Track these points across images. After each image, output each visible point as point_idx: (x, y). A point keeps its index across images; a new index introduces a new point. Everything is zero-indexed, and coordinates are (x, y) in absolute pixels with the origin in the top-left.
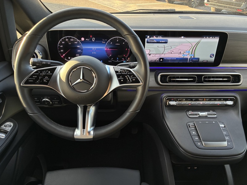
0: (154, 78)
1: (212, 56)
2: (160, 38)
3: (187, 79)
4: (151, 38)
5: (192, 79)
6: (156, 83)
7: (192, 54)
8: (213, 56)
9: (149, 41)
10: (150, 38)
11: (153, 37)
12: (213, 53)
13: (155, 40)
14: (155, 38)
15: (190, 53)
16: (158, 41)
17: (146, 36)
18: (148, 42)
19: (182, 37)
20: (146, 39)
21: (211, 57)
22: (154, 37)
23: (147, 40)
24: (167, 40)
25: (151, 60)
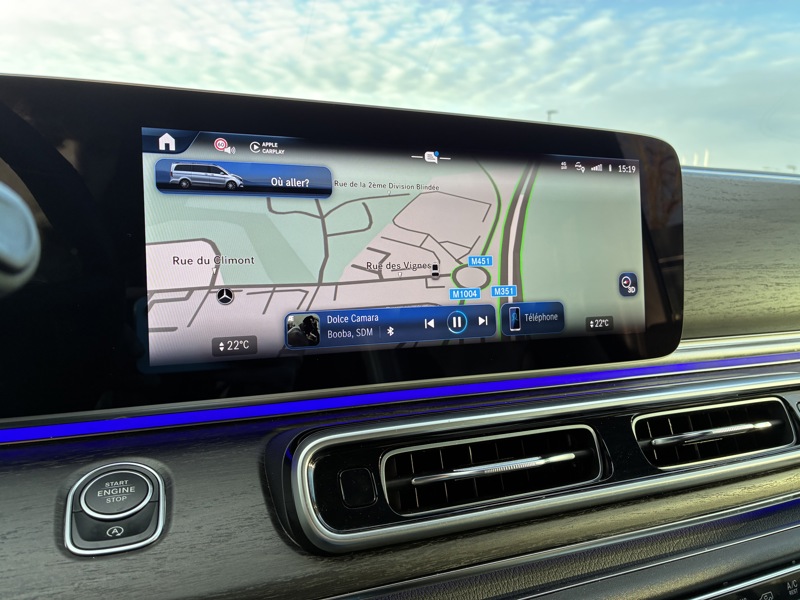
0: (260, 497)
1: (631, 290)
2: (267, 155)
3: (537, 461)
4: (193, 154)
5: (571, 456)
6: (279, 542)
7: (504, 280)
8: (635, 284)
9: (178, 176)
10: (181, 146)
11: (209, 141)
12: (628, 267)
13: (232, 167)
14: (223, 150)
15: (495, 271)
16: (256, 179)
17: (146, 131)
18: (165, 185)
19: (430, 156)
20: (149, 161)
21: (624, 292)
22: (221, 143)
23: (160, 163)
24: (326, 172)
25: (216, 342)
